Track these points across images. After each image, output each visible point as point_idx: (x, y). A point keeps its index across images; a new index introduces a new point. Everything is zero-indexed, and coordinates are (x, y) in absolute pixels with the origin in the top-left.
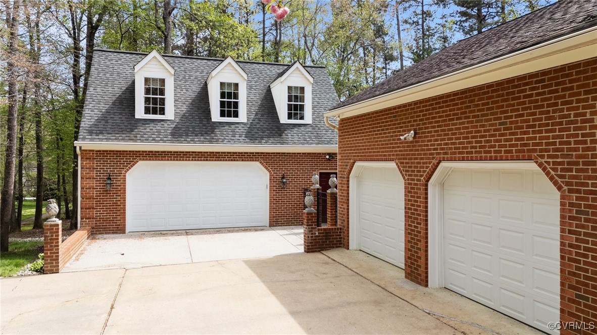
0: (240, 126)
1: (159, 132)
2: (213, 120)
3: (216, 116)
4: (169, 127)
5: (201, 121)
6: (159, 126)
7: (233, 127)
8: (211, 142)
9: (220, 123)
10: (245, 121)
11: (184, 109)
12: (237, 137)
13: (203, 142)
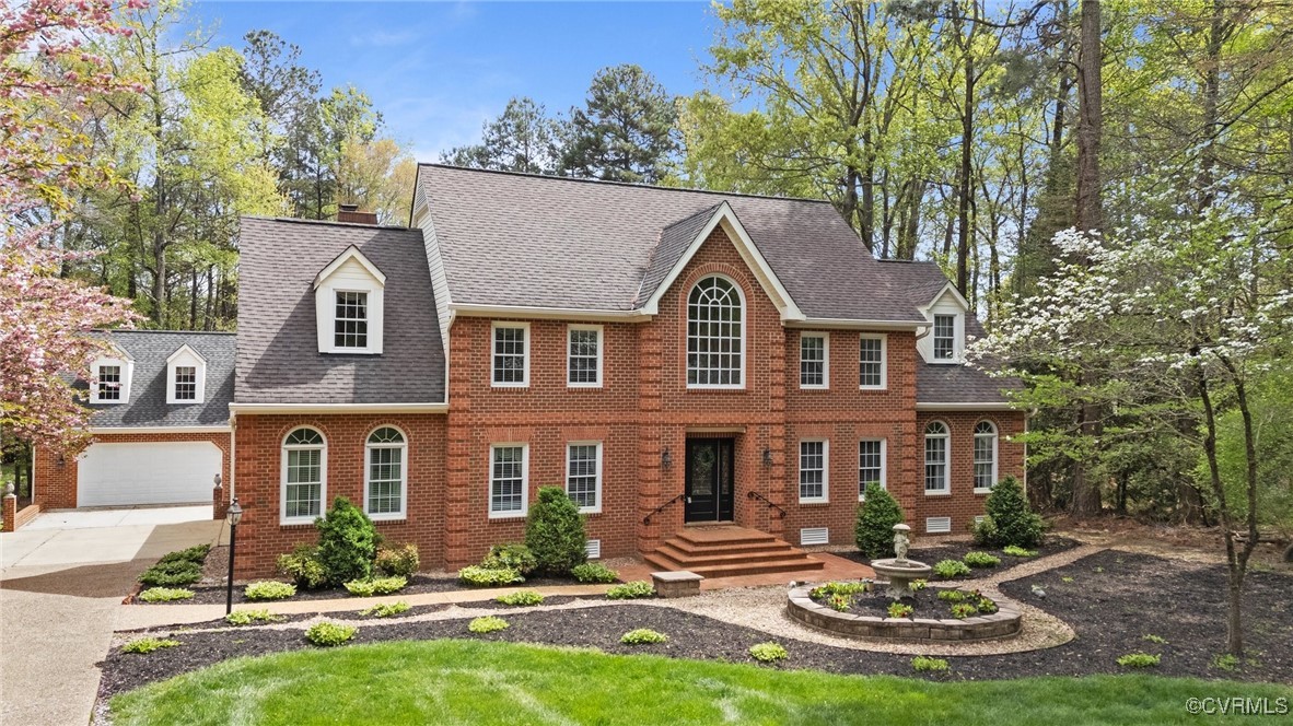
0: (194, 408)
1: (111, 416)
2: (168, 402)
3: (171, 398)
4: (122, 412)
5: (155, 404)
6: (111, 411)
7: (187, 409)
8: (161, 425)
9: (175, 405)
10: (202, 402)
11: (141, 392)
12: (189, 419)
13: (153, 425)
